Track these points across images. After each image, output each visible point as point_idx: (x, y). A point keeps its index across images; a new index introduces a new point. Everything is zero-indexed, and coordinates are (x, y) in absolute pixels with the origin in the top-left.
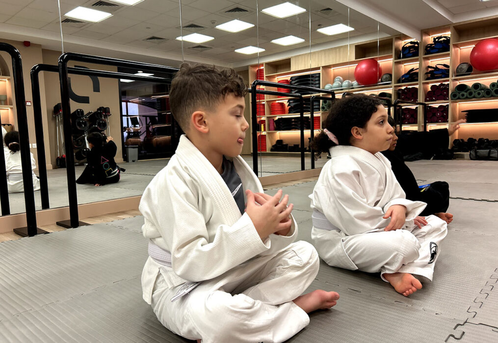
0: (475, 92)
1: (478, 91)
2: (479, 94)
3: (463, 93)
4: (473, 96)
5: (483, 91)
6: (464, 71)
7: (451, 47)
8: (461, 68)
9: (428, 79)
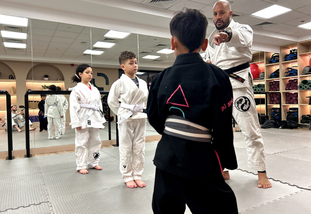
3: (306, 85)
6: (307, 72)
7: (298, 56)
8: (305, 70)
9: (286, 76)
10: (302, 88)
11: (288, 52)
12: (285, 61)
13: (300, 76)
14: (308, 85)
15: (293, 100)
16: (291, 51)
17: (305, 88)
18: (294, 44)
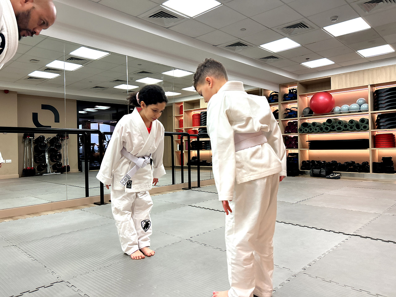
0: (313, 128)
1: (315, 128)
2: (316, 130)
4: (312, 131)
5: (318, 128)
6: (307, 114)
7: (298, 96)
8: (305, 111)
9: (286, 118)
10: (302, 131)
11: (287, 90)
12: (284, 101)
13: (300, 118)
14: (308, 128)
15: (293, 145)
16: (290, 90)
17: (305, 131)
18: (293, 82)
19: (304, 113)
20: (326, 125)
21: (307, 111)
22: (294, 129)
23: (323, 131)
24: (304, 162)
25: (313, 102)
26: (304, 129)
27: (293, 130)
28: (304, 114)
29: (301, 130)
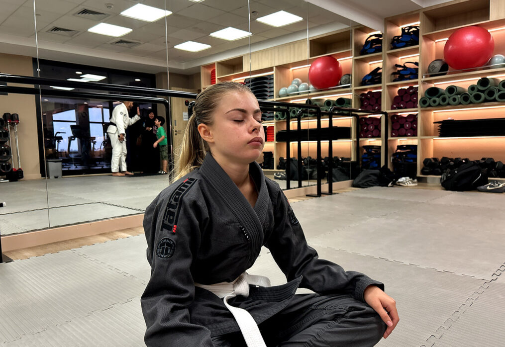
0: (449, 98)
1: (453, 96)
2: (454, 100)
3: (435, 98)
4: (446, 102)
5: (459, 96)
6: (437, 71)
7: (421, 38)
8: (433, 66)
9: (394, 81)
10: (427, 104)
11: (397, 31)
12: (392, 49)
13: (424, 79)
14: (438, 97)
15: (406, 130)
16: (403, 30)
17: (432, 104)
18: (412, 12)
19: (431, 70)
20: (476, 90)
21: (438, 65)
22: (410, 101)
23: (469, 102)
24: (427, 162)
25: (450, 47)
26: (430, 99)
27: (407, 102)
28: (431, 73)
29: (424, 102)
